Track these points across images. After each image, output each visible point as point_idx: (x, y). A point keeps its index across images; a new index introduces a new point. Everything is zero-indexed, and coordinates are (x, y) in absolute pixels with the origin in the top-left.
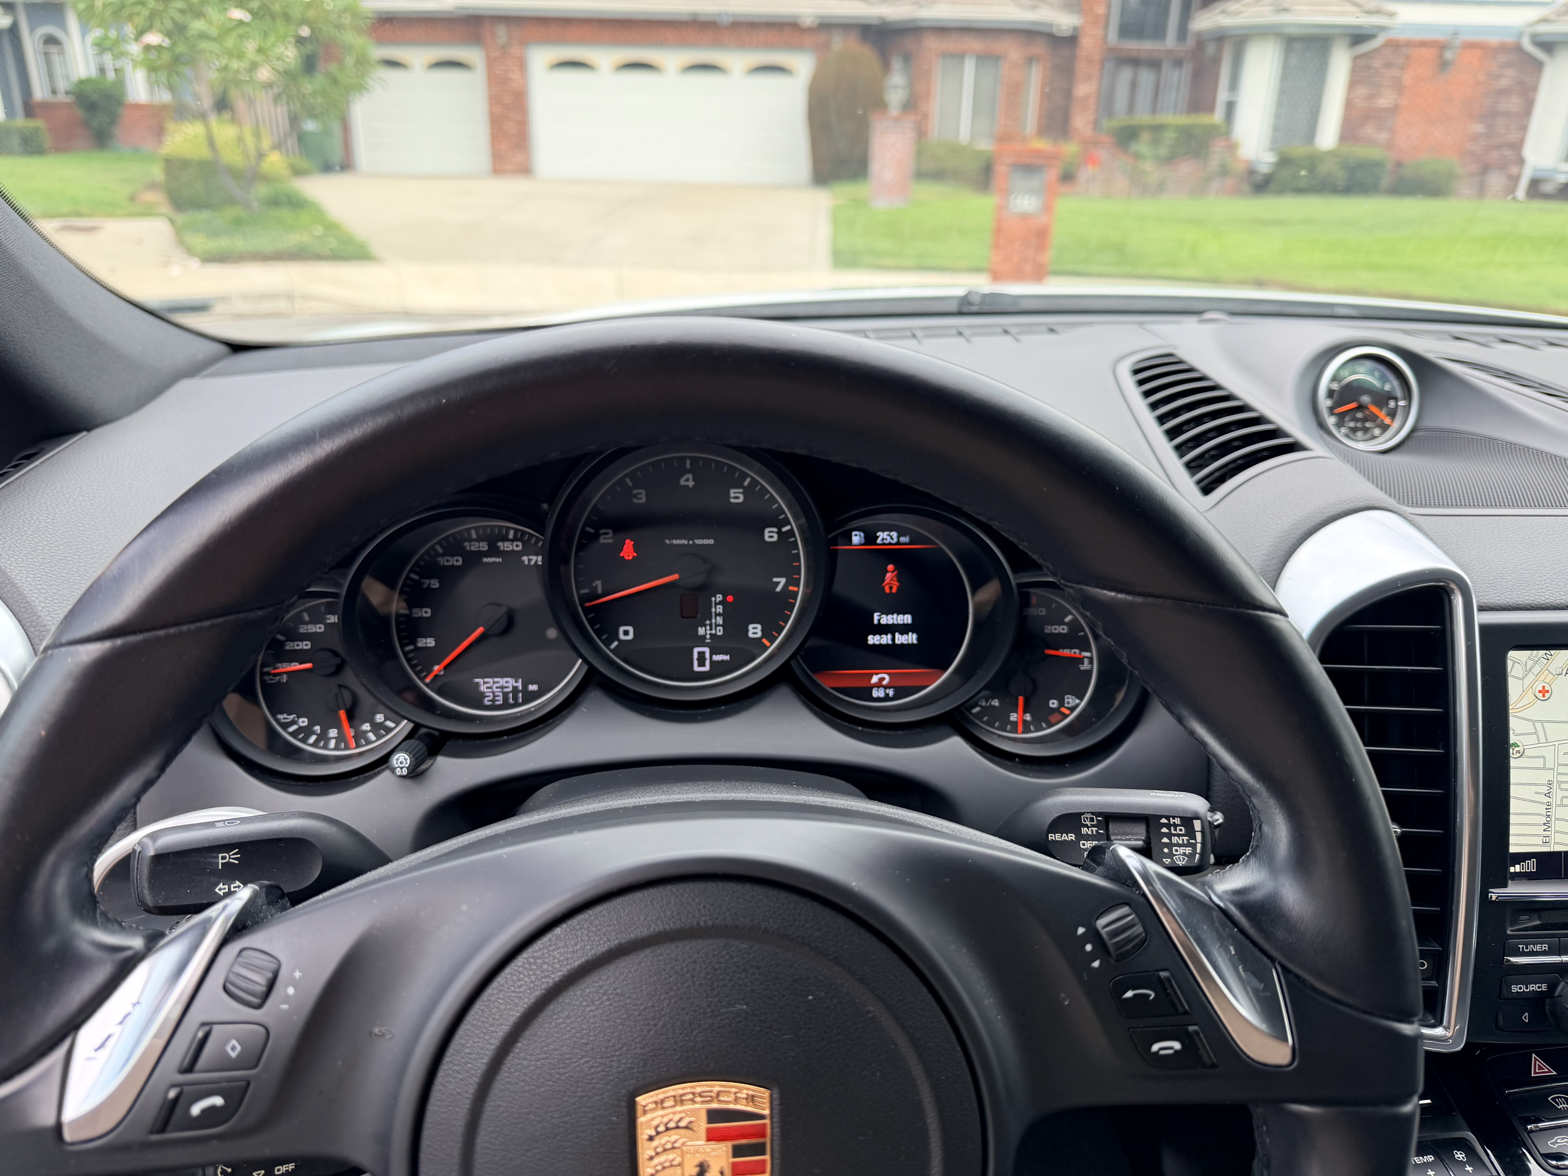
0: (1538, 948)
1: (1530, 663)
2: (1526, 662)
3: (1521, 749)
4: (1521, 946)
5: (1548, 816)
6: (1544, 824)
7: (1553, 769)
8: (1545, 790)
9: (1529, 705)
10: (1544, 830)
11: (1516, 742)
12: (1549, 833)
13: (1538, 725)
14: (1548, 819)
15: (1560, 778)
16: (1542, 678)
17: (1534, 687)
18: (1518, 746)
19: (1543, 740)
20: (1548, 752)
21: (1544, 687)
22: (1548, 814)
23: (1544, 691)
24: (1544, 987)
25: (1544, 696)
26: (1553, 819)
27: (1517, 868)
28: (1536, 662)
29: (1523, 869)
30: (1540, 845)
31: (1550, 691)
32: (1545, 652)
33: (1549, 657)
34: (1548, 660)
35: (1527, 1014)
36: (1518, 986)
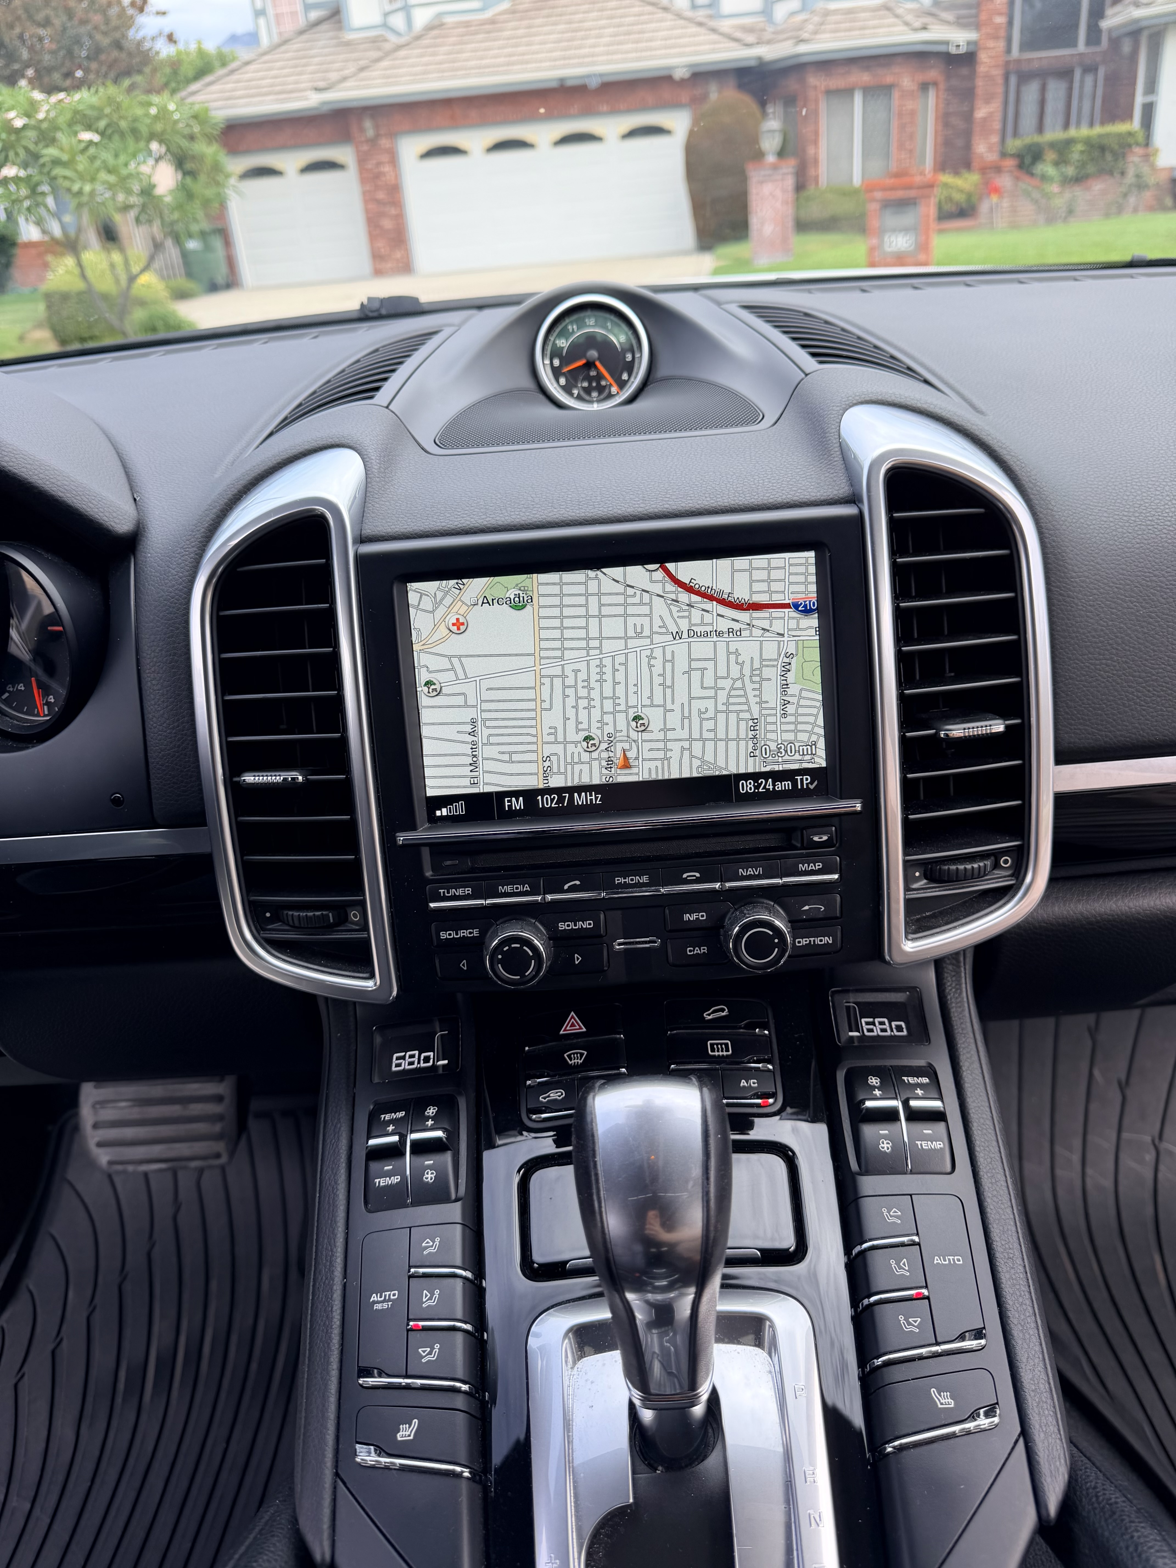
0: (460, 892)
1: (440, 595)
2: (435, 594)
3: (437, 687)
4: (442, 891)
5: (475, 756)
6: (470, 764)
7: (476, 706)
8: (469, 728)
9: (443, 640)
10: (471, 771)
11: (432, 679)
12: (477, 773)
13: (455, 661)
14: (475, 759)
15: (486, 715)
16: (455, 610)
17: (447, 620)
18: (434, 684)
19: (461, 675)
20: (469, 689)
21: (458, 620)
22: (474, 753)
23: (458, 624)
24: (476, 933)
25: (458, 629)
26: (480, 759)
27: (444, 812)
28: (446, 593)
29: (450, 812)
30: (465, 787)
31: (466, 624)
32: (456, 581)
33: (462, 586)
34: (460, 589)
35: (465, 961)
36: (448, 932)
